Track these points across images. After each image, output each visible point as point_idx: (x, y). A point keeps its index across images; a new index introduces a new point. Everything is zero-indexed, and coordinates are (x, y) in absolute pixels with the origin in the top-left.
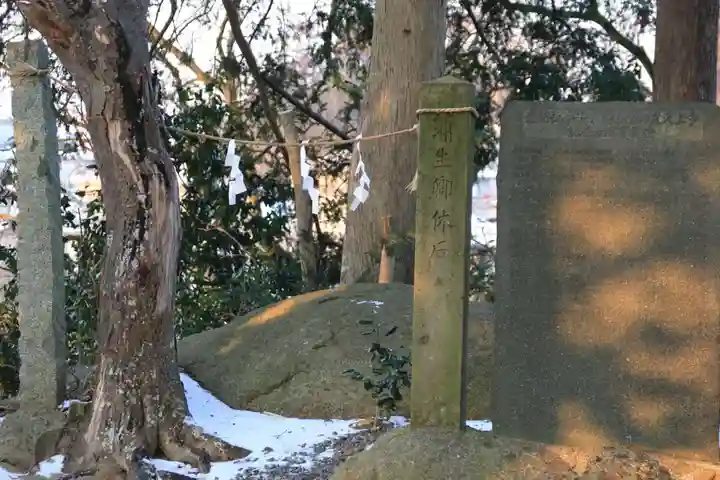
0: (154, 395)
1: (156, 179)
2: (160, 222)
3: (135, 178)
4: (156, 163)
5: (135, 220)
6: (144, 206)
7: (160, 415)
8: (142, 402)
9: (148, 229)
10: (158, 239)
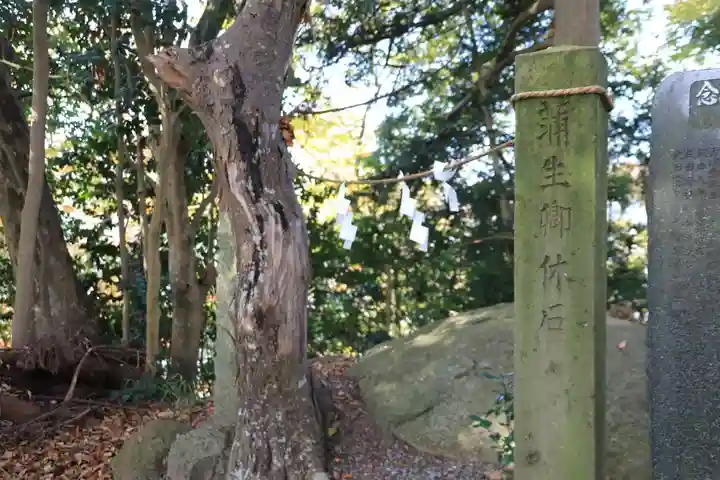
0: (281, 436)
1: (272, 220)
2: (276, 262)
3: (251, 220)
4: (272, 203)
5: (250, 262)
6: (259, 248)
7: (286, 457)
8: (268, 444)
9: (262, 271)
10: (274, 280)
